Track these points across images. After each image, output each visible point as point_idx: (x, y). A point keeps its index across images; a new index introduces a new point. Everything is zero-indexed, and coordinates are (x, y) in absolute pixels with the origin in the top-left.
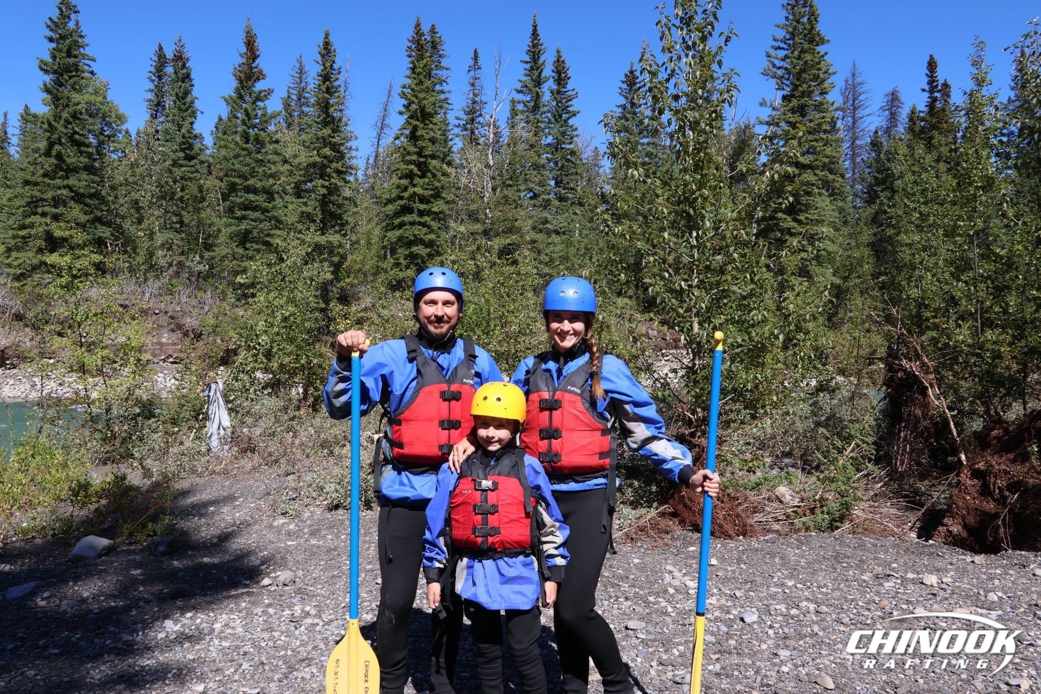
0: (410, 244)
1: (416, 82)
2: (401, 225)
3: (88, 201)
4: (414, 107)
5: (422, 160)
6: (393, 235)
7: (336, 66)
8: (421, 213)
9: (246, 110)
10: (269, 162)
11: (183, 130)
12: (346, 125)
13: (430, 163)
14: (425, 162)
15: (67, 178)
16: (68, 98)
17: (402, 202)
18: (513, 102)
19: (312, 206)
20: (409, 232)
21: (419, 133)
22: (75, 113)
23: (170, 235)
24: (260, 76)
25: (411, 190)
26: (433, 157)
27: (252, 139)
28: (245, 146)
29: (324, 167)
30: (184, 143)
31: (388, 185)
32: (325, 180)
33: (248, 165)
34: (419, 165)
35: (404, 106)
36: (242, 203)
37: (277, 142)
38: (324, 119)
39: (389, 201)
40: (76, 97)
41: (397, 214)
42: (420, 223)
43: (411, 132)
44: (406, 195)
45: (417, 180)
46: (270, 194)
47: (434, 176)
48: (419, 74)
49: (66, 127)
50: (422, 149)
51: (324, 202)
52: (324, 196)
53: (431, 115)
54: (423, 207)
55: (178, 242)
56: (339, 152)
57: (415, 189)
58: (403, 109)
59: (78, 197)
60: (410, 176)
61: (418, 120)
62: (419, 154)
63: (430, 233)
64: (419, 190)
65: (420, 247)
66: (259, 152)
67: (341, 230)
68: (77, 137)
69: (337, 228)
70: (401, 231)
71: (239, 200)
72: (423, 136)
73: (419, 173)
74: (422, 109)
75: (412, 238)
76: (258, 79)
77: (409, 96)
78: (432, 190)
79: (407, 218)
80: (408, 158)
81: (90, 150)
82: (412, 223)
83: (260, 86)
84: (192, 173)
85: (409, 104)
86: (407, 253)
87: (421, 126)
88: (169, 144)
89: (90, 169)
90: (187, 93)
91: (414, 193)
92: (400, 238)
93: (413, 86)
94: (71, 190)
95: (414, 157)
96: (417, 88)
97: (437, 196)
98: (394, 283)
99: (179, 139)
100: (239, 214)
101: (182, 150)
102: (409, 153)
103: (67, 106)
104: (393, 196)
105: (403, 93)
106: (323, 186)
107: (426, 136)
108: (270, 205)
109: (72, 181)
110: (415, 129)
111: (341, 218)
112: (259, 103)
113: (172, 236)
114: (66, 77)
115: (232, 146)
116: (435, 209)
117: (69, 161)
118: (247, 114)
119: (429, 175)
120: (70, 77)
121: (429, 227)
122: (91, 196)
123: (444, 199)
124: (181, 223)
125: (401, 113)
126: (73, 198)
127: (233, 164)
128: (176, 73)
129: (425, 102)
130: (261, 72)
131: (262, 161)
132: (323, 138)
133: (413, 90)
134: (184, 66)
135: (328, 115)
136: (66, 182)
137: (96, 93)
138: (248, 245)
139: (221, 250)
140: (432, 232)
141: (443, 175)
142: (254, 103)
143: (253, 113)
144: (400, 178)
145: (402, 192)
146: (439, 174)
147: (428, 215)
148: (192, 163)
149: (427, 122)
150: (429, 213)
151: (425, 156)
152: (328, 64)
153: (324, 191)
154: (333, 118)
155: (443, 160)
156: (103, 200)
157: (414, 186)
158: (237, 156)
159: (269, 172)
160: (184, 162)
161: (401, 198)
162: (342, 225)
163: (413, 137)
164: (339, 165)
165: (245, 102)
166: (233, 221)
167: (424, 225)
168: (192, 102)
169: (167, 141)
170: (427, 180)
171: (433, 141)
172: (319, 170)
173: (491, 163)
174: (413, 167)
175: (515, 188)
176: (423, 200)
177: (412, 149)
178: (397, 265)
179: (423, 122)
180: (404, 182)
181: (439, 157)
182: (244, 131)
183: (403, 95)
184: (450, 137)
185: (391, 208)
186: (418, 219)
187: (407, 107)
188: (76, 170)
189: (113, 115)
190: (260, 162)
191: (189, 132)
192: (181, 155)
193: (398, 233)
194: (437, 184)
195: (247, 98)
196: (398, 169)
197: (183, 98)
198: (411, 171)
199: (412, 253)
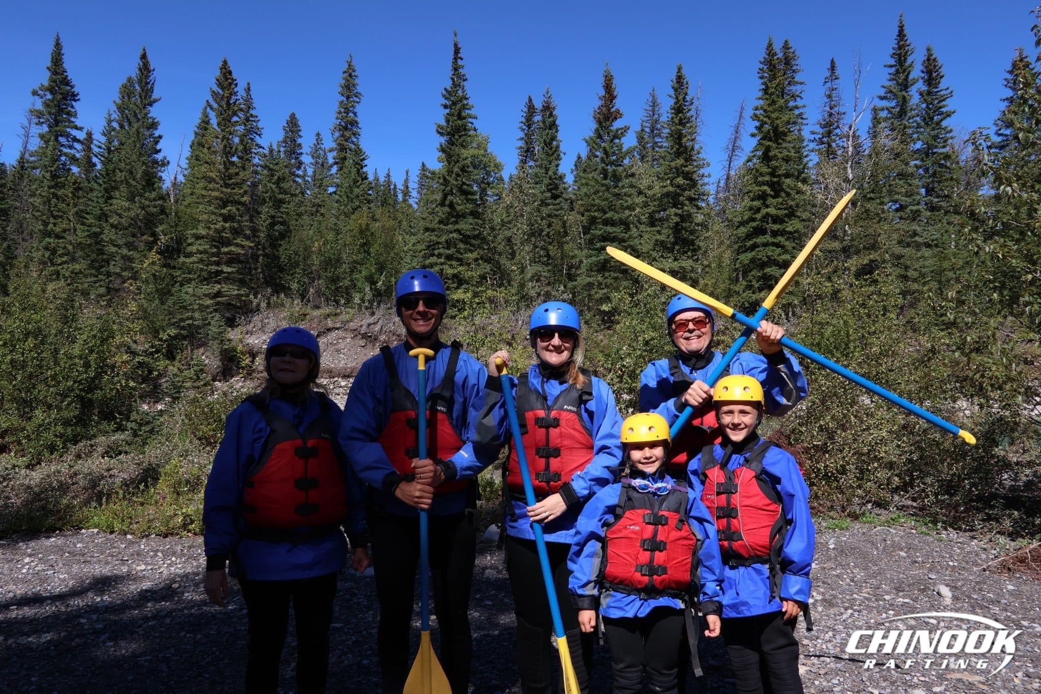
0: (763, 265)
1: (768, 102)
2: (754, 247)
3: (473, 241)
4: (767, 127)
5: (775, 180)
6: (746, 257)
7: (688, 98)
8: (775, 234)
9: (605, 149)
10: (625, 195)
11: (550, 173)
12: (698, 153)
13: (783, 183)
14: (778, 183)
15: (456, 223)
16: (458, 155)
17: (754, 224)
18: (875, 110)
19: (665, 234)
20: (762, 254)
21: (771, 154)
22: (464, 167)
23: (539, 268)
24: (617, 115)
25: (764, 211)
26: (787, 176)
27: (610, 175)
28: (604, 182)
29: (675, 196)
30: (550, 184)
31: (740, 208)
32: (678, 208)
33: (607, 199)
34: (771, 185)
35: (756, 127)
36: (602, 235)
37: (633, 175)
38: (678, 149)
39: (742, 224)
40: (465, 153)
41: (749, 236)
42: (774, 244)
43: (763, 153)
44: (759, 216)
45: (770, 201)
46: (626, 225)
47: (788, 194)
48: (772, 94)
49: (457, 180)
50: (775, 169)
51: (677, 229)
52: (677, 224)
53: (785, 134)
54: (776, 227)
55: (545, 274)
56: (691, 180)
57: (769, 210)
58: (756, 132)
59: (466, 239)
60: (763, 197)
61: (770, 140)
62: (772, 174)
63: (784, 253)
64: (772, 211)
65: (774, 268)
66: (617, 186)
67: (693, 256)
68: (465, 187)
69: (689, 253)
70: (753, 253)
71: (599, 233)
72: (776, 156)
73: (772, 193)
74: (775, 129)
75: (765, 259)
76: (616, 118)
77: (762, 118)
78: (785, 209)
79: (760, 240)
80: (760, 179)
81: (475, 197)
82: (765, 245)
83: (617, 125)
84: (557, 210)
85: (762, 126)
86: (759, 274)
87: (774, 145)
88: (538, 186)
89: (475, 214)
90: (553, 138)
91: (767, 213)
92: (753, 260)
93: (766, 107)
94: (461, 234)
95: (767, 178)
96: (771, 109)
97: (792, 214)
98: (747, 305)
99: (547, 181)
100: (598, 245)
101: (549, 190)
102: (761, 175)
103: (458, 161)
104: (746, 218)
105: (755, 115)
106: (676, 215)
107: (779, 155)
108: (627, 236)
109: (461, 226)
110: (768, 149)
111: (692, 243)
112: (617, 141)
113: (540, 269)
114: (457, 137)
115: (592, 183)
116: (789, 229)
117: (459, 208)
118: (606, 152)
119: (783, 194)
120: (460, 137)
121: (783, 247)
122: (476, 237)
123: (799, 217)
124: (548, 256)
125: (753, 135)
126: (461, 240)
127: (594, 200)
128: (544, 122)
129: (778, 122)
130: (618, 111)
131: (619, 194)
132: (676, 168)
133: (765, 111)
134: (551, 115)
135: (680, 145)
136: (456, 226)
137: (479, 147)
138: (607, 274)
139: (582, 280)
140: (786, 251)
141: (797, 193)
142: (612, 141)
143: (610, 151)
144: (752, 200)
145: (755, 214)
146: (793, 193)
147: (782, 235)
148: (558, 201)
149: (780, 141)
150: (783, 233)
151: (779, 176)
152: (681, 97)
153: (677, 219)
154: (686, 148)
155: (797, 178)
156: (484, 240)
157: (767, 206)
158: (596, 193)
159: (625, 205)
160: (550, 201)
161: (754, 220)
162: (694, 250)
163: (766, 158)
164: (691, 193)
165: (604, 142)
166: (594, 252)
167: (778, 245)
168: (558, 147)
169: (537, 183)
170: (780, 200)
171: (787, 160)
172: (673, 199)
173: (851, 177)
174: (766, 188)
175: (878, 201)
176: (776, 220)
177: (765, 169)
178: (749, 287)
179: (776, 142)
180: (756, 203)
181: (793, 175)
182: (603, 168)
183: (755, 117)
184: (805, 154)
185: (743, 230)
186: (771, 240)
187: (759, 128)
188: (464, 216)
189: (492, 164)
190: (617, 195)
191: (555, 174)
192: (548, 195)
193: (750, 255)
194: (792, 203)
195: (606, 137)
196: (750, 192)
197: (550, 144)
198: (764, 192)
199: (765, 274)
